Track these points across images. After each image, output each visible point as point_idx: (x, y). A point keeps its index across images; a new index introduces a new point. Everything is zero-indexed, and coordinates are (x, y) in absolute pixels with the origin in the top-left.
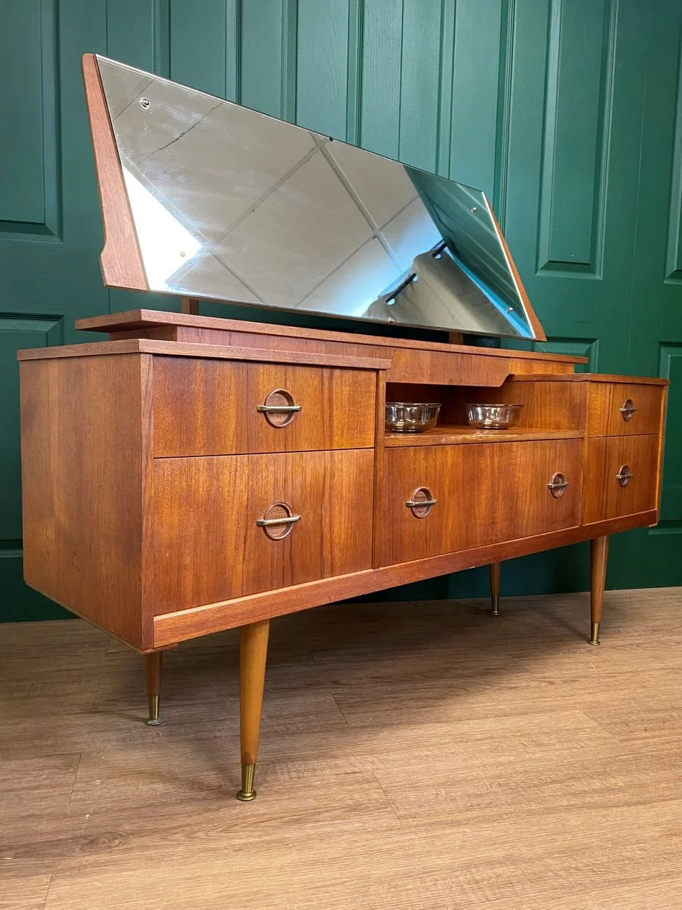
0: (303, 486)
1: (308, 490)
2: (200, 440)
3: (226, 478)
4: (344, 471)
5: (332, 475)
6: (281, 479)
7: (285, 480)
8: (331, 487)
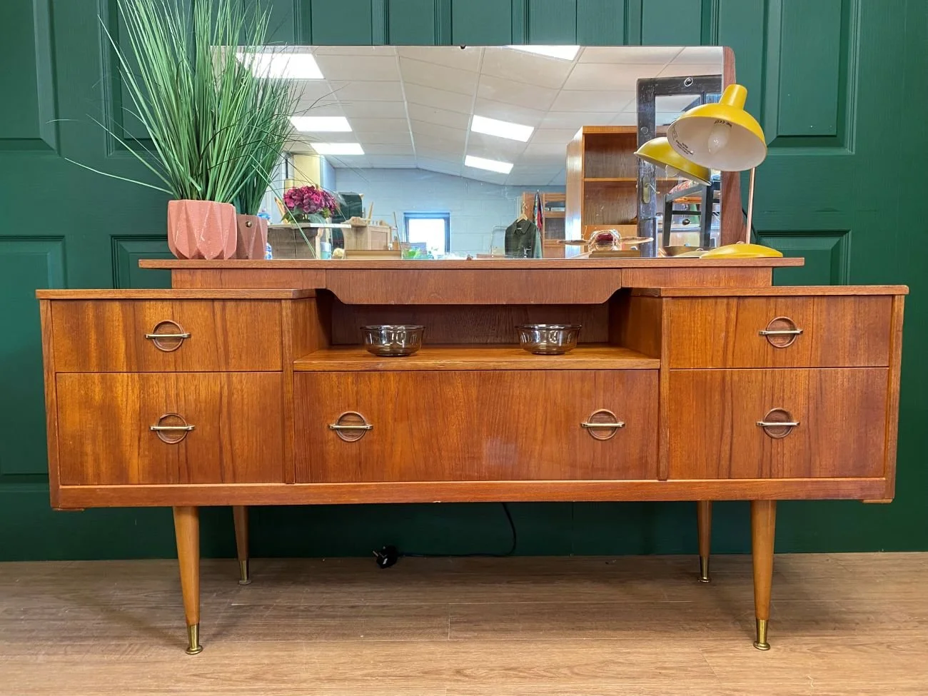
0: (197, 401)
1: (203, 405)
2: (94, 361)
3: (119, 390)
4: (245, 390)
5: (231, 394)
6: (173, 393)
7: (177, 395)
8: (229, 403)
